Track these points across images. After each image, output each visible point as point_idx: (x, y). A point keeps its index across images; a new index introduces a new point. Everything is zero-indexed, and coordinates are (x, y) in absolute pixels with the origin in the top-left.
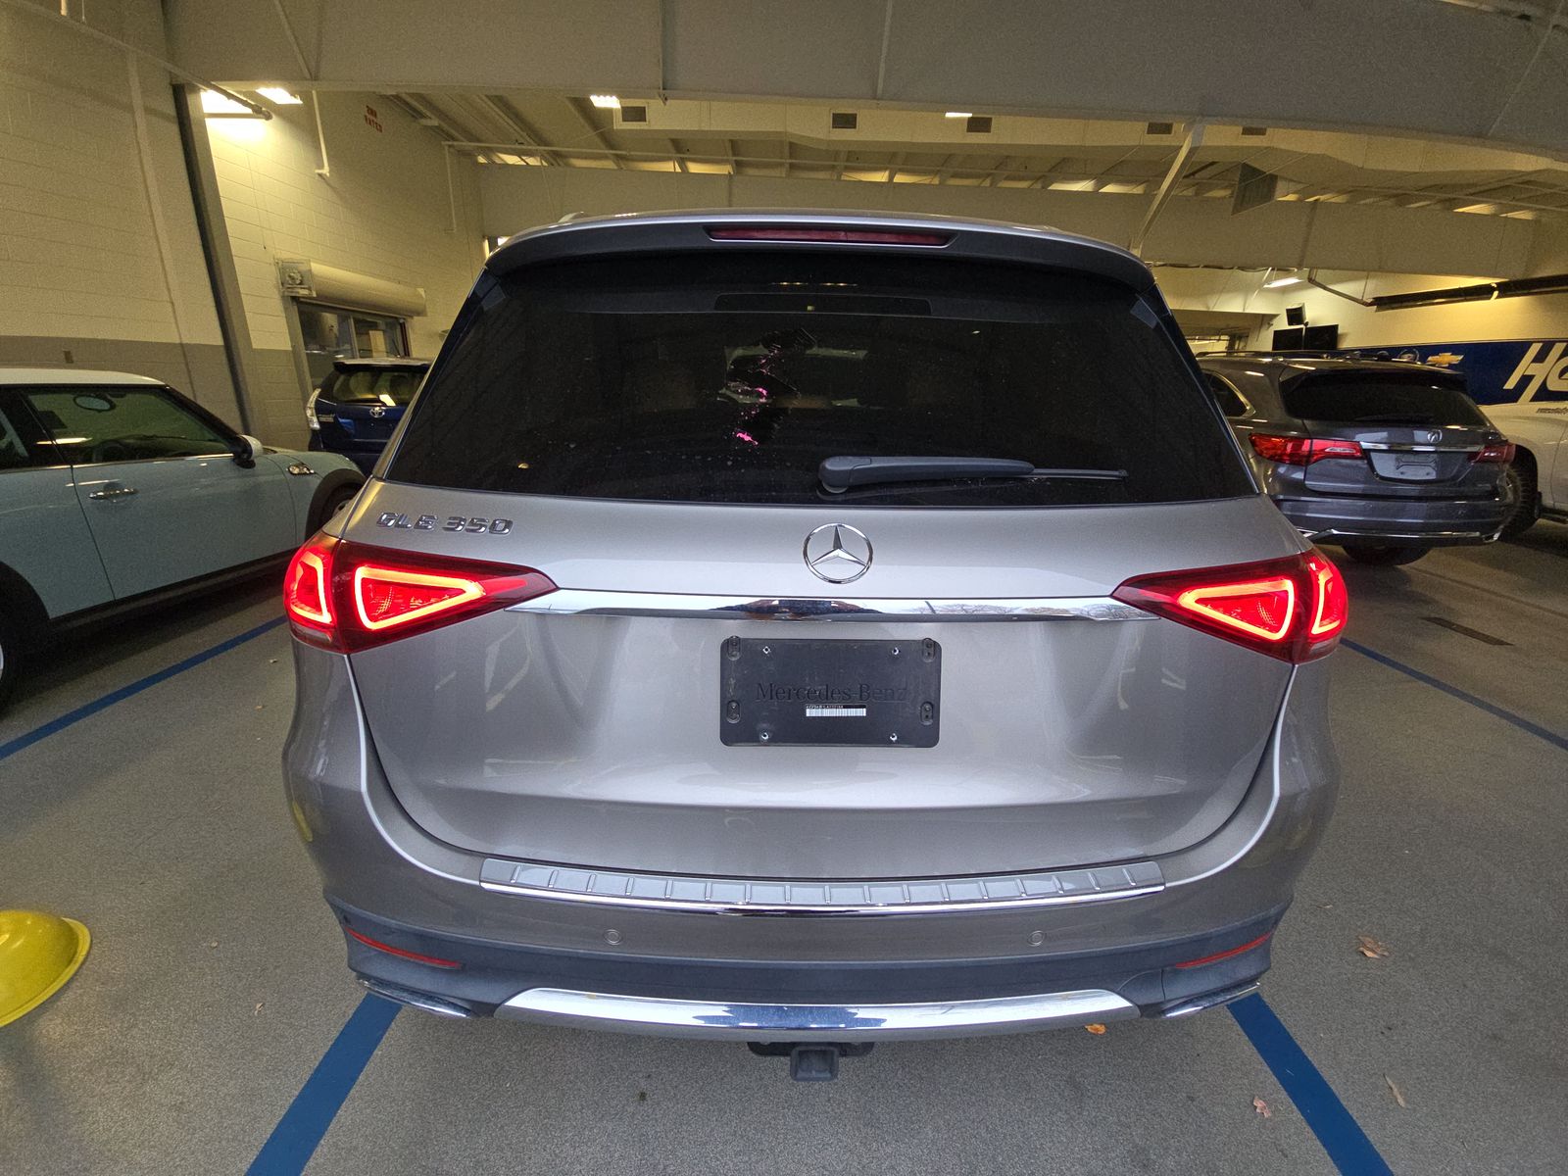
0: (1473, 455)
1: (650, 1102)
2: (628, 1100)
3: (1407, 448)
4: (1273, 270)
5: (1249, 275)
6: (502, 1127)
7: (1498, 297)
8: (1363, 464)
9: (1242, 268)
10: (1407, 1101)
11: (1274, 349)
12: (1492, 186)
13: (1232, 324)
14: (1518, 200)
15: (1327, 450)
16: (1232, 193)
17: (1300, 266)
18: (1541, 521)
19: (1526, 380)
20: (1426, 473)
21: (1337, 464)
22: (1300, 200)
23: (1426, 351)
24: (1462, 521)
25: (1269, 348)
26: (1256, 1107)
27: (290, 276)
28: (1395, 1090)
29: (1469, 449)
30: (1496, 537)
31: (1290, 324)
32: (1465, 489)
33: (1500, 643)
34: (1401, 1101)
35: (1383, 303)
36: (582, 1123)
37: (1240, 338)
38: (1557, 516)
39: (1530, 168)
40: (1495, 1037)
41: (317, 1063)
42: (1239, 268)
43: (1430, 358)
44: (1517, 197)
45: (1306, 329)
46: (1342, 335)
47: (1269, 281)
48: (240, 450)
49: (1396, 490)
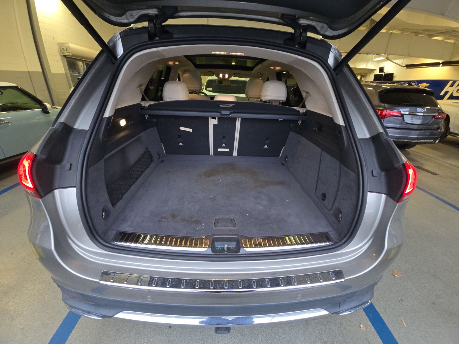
0: (434, 116)
1: (172, 328)
2: (165, 328)
3: (414, 114)
4: (376, 54)
5: (369, 56)
6: (124, 338)
7: (442, 66)
8: (401, 118)
9: (367, 54)
10: (407, 325)
11: (374, 80)
12: (444, 31)
13: (362, 72)
14: (450, 36)
15: (391, 114)
16: (367, 28)
17: (385, 54)
18: (449, 136)
19: (447, 92)
20: (419, 122)
21: (393, 118)
22: (387, 32)
23: (419, 82)
24: (428, 137)
25: (372, 80)
26: (361, 327)
27: (62, 48)
28: (403, 321)
29: (433, 114)
30: (437, 141)
31: (380, 72)
32: (430, 127)
33: (436, 174)
34: (405, 325)
35: (408, 66)
36: (150, 336)
37: (364, 76)
38: (454, 135)
39: (455, 27)
40: (433, 303)
41: (66, 316)
42: (366, 54)
43: (420, 85)
44: (450, 35)
45: (384, 74)
46: (394, 76)
47: (375, 58)
48: (44, 108)
49: (409, 127)
